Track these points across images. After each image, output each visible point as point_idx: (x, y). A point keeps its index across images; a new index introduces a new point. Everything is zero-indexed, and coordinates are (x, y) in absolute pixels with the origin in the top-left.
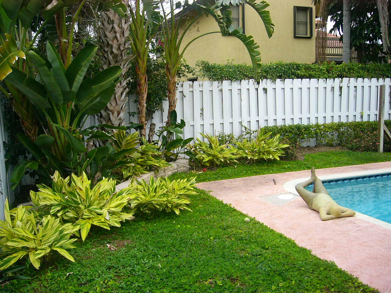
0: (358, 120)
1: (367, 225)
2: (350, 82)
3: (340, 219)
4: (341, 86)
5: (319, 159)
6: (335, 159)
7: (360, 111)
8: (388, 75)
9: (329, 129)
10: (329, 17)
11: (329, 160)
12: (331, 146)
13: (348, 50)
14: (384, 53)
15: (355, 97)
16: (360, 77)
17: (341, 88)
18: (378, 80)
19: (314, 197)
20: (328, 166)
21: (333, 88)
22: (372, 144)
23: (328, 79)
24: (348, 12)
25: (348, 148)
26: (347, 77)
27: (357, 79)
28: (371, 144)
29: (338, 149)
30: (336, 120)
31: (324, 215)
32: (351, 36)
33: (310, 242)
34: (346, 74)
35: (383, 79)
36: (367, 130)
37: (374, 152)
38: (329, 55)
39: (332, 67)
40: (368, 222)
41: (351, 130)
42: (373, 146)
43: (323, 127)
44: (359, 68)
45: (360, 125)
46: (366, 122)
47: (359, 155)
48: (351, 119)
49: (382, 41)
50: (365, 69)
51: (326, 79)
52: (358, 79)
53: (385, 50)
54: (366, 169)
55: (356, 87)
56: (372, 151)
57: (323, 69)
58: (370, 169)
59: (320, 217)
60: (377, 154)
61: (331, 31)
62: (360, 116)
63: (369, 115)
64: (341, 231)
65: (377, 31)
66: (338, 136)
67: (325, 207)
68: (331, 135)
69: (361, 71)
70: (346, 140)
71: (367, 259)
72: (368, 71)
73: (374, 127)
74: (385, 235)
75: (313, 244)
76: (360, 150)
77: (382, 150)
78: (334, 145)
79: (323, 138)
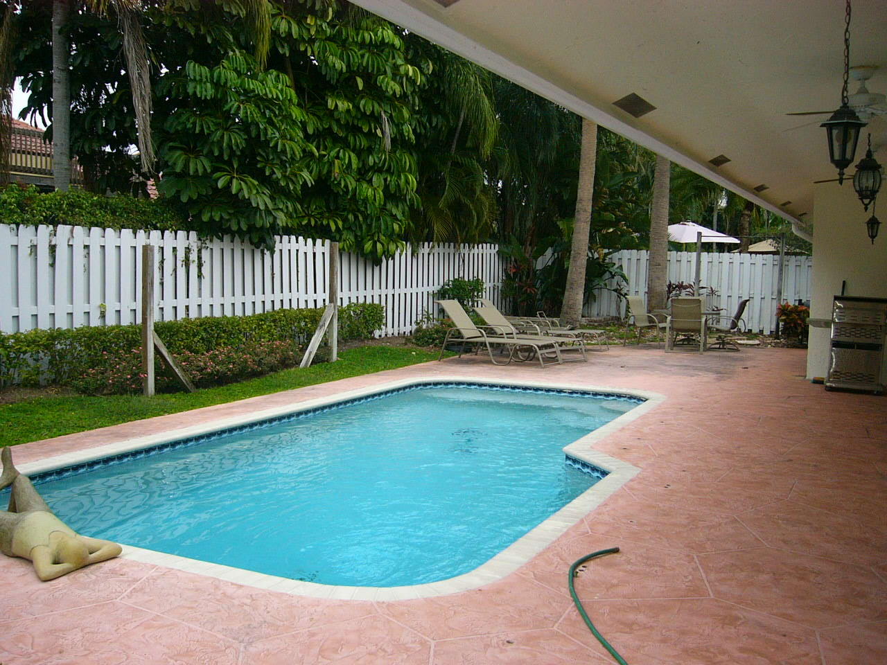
0: (95, 322)
1: (152, 573)
2: (74, 235)
3: (87, 570)
4: (53, 243)
5: (8, 421)
6: (48, 417)
7: (99, 303)
8: (157, 223)
9: (28, 346)
10: (19, 80)
11: (35, 422)
12: (36, 386)
13: (65, 160)
14: (144, 175)
15: (87, 270)
16: (96, 225)
17: (53, 248)
18: (135, 233)
19: (14, 524)
20: (34, 437)
21: (34, 248)
22: (131, 378)
23: (21, 226)
24: (64, 74)
25: (78, 389)
26: (66, 224)
27: (90, 230)
28: (129, 377)
29: (52, 392)
30: (44, 325)
31: (46, 567)
32: (72, 130)
33: (21, 645)
34: (64, 216)
35: (145, 232)
36: (116, 345)
37: (135, 394)
38: (15, 168)
39: (30, 198)
40: (153, 566)
41: (81, 346)
42: (133, 382)
43: (12, 341)
44: (92, 205)
45: (101, 335)
46: (113, 328)
47: (105, 404)
48: (79, 322)
49: (139, 150)
50: (106, 208)
51: (18, 225)
52: (93, 228)
53: (145, 169)
54: (125, 436)
55: (87, 247)
56: (131, 393)
57: (8, 200)
58: (134, 435)
59: (36, 572)
60: (142, 398)
61: (23, 114)
62: (99, 315)
63: (119, 311)
64: (93, 602)
65: (127, 125)
66: (50, 362)
67: (47, 546)
68: (34, 360)
69: (97, 212)
70: (71, 371)
71: (169, 660)
72: (114, 213)
73: (132, 338)
74: (197, 590)
75: (31, 651)
76: (105, 392)
77: (153, 390)
78: (43, 383)
79: (15, 367)
